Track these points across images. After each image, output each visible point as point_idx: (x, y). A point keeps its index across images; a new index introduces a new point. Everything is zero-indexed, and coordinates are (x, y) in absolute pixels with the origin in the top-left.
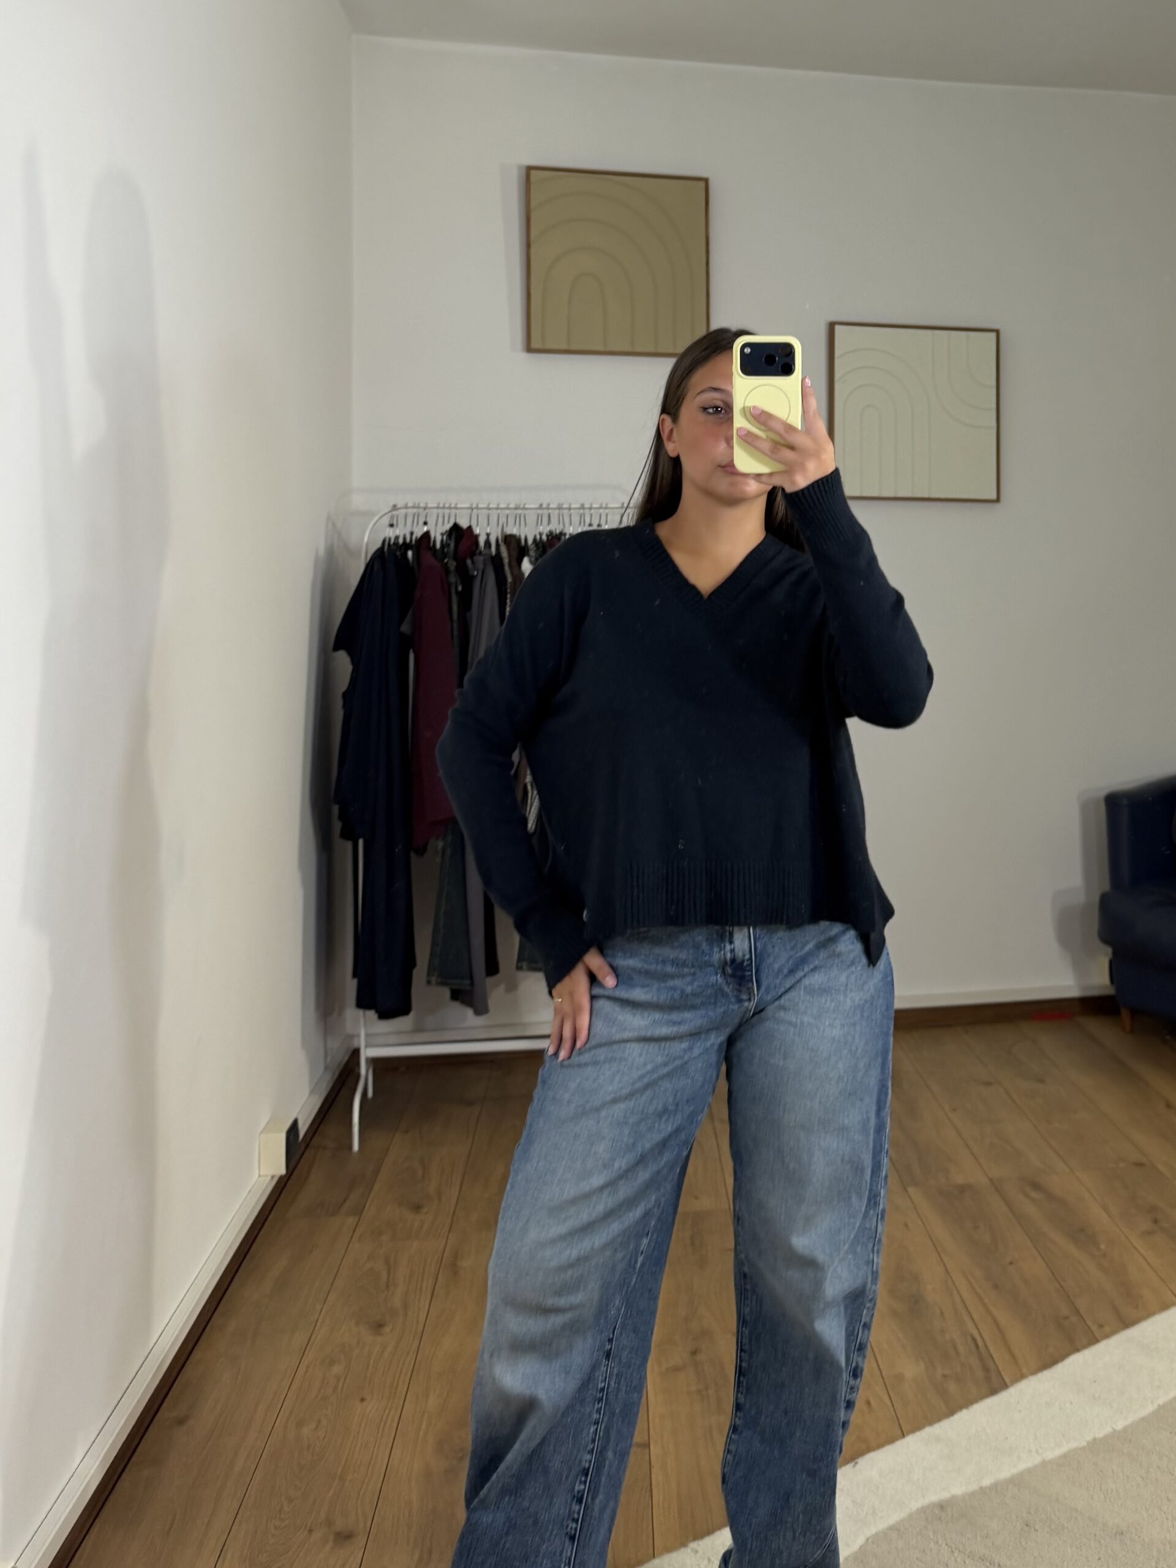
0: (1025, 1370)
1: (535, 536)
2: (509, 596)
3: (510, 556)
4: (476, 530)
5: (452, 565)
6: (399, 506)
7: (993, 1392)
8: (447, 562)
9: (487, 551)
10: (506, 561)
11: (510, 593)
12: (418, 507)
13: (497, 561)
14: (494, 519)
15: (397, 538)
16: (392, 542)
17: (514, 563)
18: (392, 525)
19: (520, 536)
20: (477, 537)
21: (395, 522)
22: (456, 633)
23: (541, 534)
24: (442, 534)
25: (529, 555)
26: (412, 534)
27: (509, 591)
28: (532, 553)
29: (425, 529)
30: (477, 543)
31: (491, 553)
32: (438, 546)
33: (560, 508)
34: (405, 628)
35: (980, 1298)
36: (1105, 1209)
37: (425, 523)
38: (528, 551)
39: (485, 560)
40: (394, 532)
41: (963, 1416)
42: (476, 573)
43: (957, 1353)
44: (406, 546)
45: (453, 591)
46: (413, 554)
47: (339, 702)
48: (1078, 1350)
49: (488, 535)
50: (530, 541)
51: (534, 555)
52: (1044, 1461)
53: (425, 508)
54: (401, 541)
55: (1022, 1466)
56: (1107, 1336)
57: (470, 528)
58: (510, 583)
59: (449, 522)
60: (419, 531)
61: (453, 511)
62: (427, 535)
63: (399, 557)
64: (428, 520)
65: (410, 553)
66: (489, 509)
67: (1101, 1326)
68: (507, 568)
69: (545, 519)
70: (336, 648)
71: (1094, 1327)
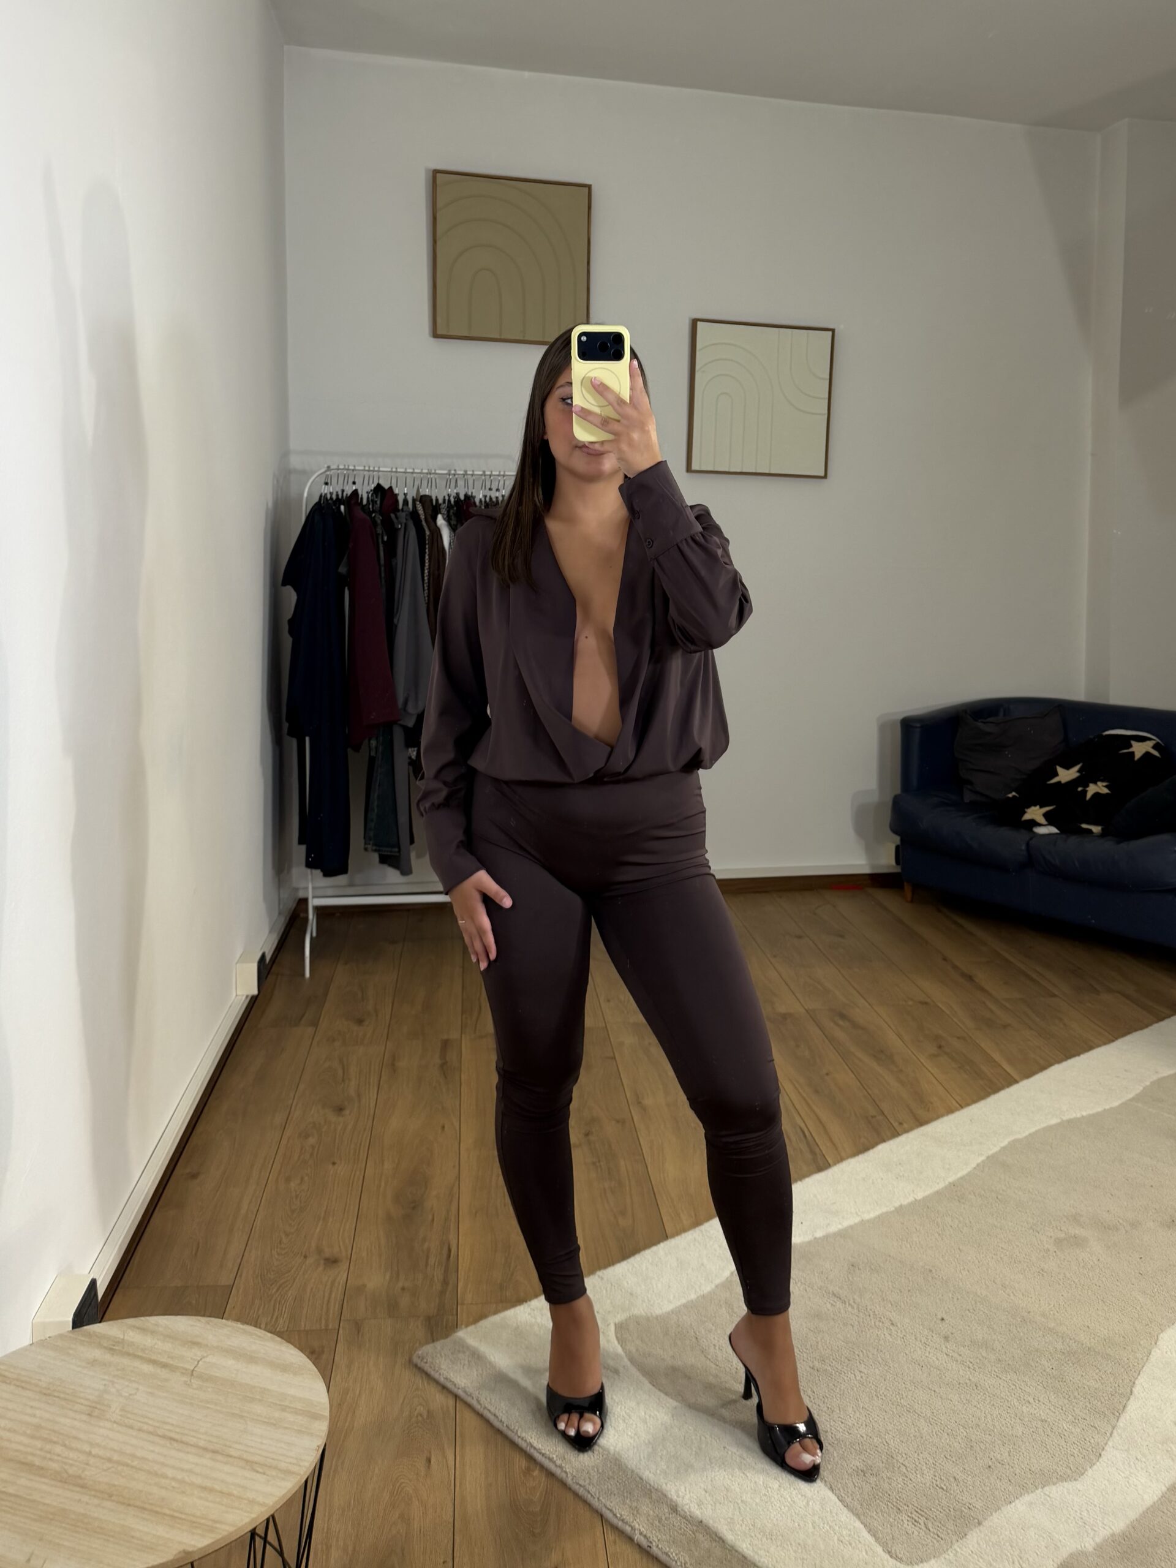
0: (844, 1155)
1: (444, 497)
2: (427, 546)
3: (425, 513)
4: (397, 491)
5: (379, 519)
6: (332, 468)
7: (820, 1169)
8: (375, 516)
9: (405, 507)
10: (422, 517)
12: (349, 470)
15: (331, 494)
16: (328, 496)
17: (430, 519)
18: (327, 484)
19: (432, 497)
20: (396, 496)
21: (330, 482)
23: (449, 496)
24: (368, 492)
25: (441, 513)
26: (343, 491)
27: (427, 542)
28: (444, 511)
29: (354, 487)
30: (397, 501)
31: (409, 509)
32: (365, 502)
33: (465, 474)
34: (343, 569)
35: (805, 1099)
37: (354, 483)
38: (440, 509)
39: (406, 515)
40: (329, 489)
44: (339, 501)
45: (380, 541)
46: (345, 508)
47: (286, 627)
48: (884, 1141)
49: (405, 495)
50: (441, 501)
53: (354, 471)
54: (334, 497)
56: (906, 1131)
57: (391, 488)
58: (428, 536)
59: (373, 483)
60: (349, 490)
61: (377, 474)
62: (355, 492)
63: (335, 509)
64: (357, 481)
65: (342, 506)
66: (406, 473)
68: (424, 523)
69: (453, 484)
70: (284, 584)
71: (896, 1124)
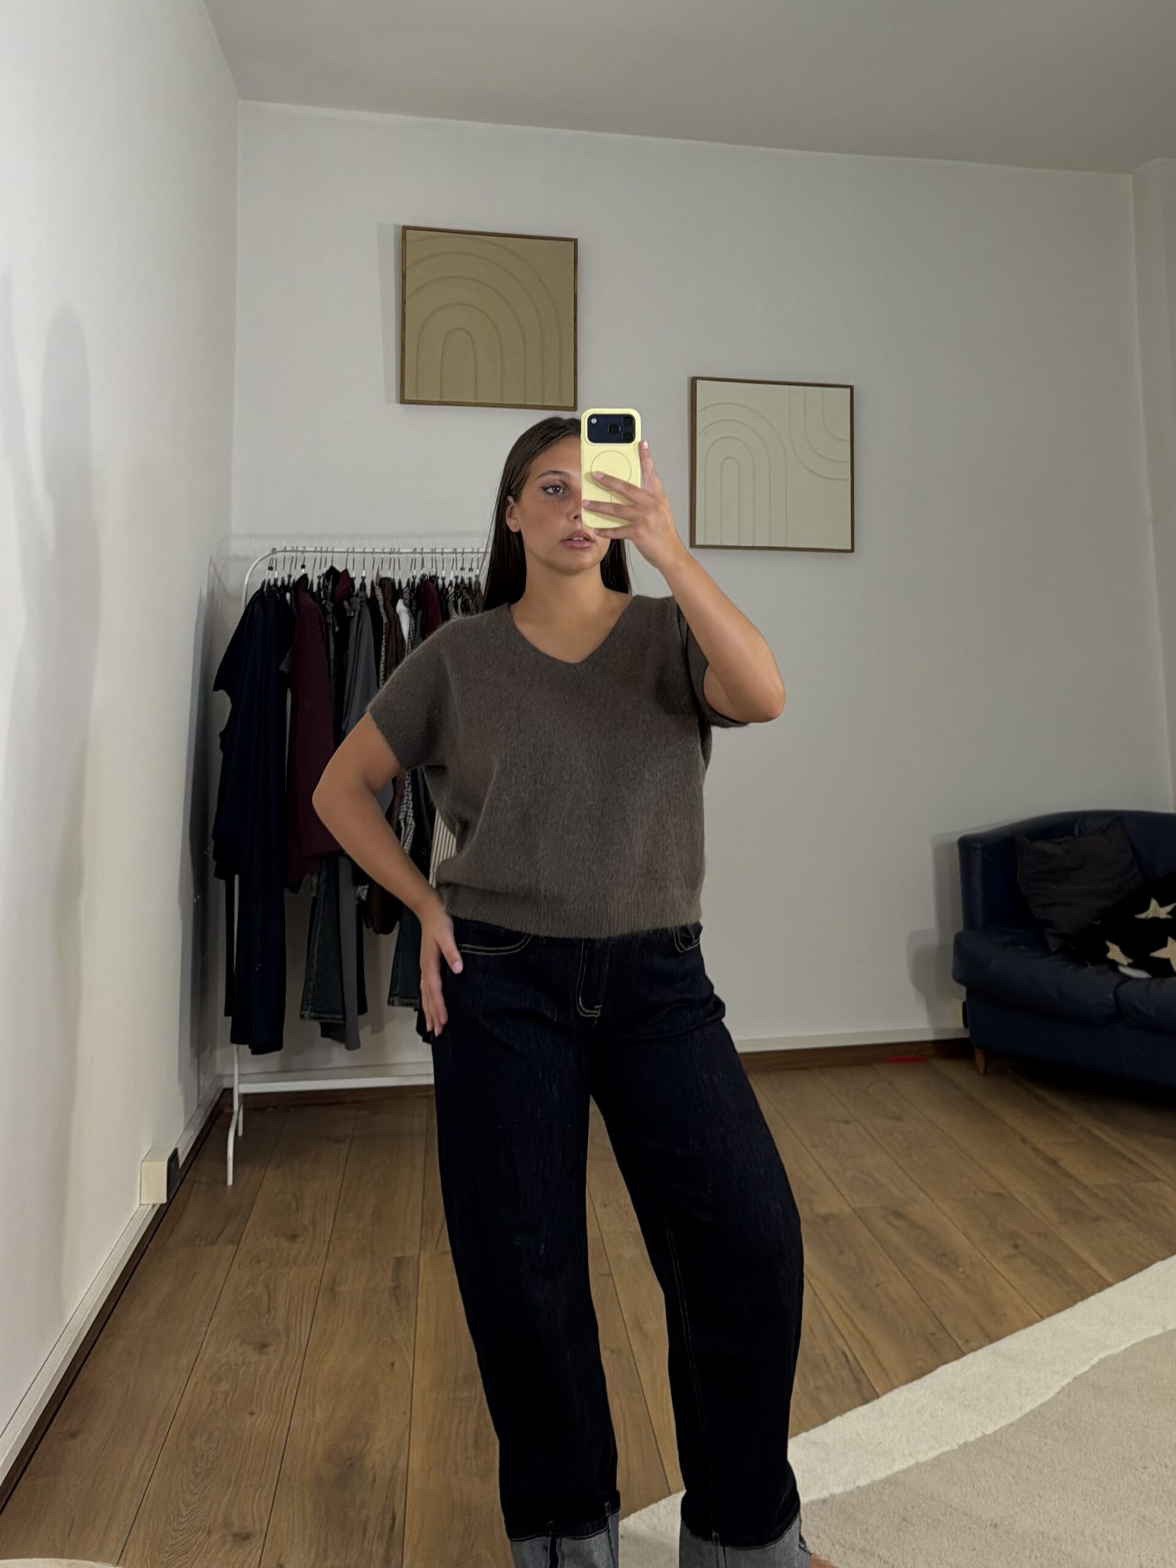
0: (895, 1382)
1: (409, 580)
2: (384, 637)
3: (385, 599)
4: (352, 574)
5: (330, 606)
6: (278, 550)
7: (866, 1401)
8: (325, 603)
9: (361, 594)
10: (381, 603)
11: (385, 633)
12: (297, 551)
13: (372, 602)
14: (369, 564)
15: (276, 580)
16: (272, 583)
17: (389, 605)
18: (271, 568)
19: (394, 579)
20: (353, 580)
21: (274, 566)
22: (332, 672)
23: (414, 578)
24: (319, 577)
25: (402, 598)
26: (290, 576)
27: (384, 631)
28: (406, 596)
29: (303, 571)
30: (353, 586)
31: (367, 595)
32: (315, 589)
33: (433, 552)
34: (284, 667)
35: (848, 1316)
36: (966, 1235)
37: (303, 567)
38: (402, 594)
39: (361, 601)
40: (273, 575)
41: (837, 1423)
42: (352, 614)
43: (828, 1367)
44: (285, 588)
45: (331, 632)
46: (291, 596)
47: (217, 742)
48: (945, 1363)
49: (363, 578)
50: (404, 585)
51: (408, 597)
52: (918, 1463)
53: (303, 552)
54: (279, 583)
55: (899, 1466)
56: (972, 1350)
57: (346, 571)
58: (386, 624)
59: (325, 566)
60: (297, 575)
61: (329, 555)
62: (304, 577)
63: (279, 598)
64: (305, 564)
65: (288, 596)
66: (365, 553)
67: (967, 1342)
68: (382, 610)
69: (419, 564)
70: (216, 688)
71: (960, 1343)
